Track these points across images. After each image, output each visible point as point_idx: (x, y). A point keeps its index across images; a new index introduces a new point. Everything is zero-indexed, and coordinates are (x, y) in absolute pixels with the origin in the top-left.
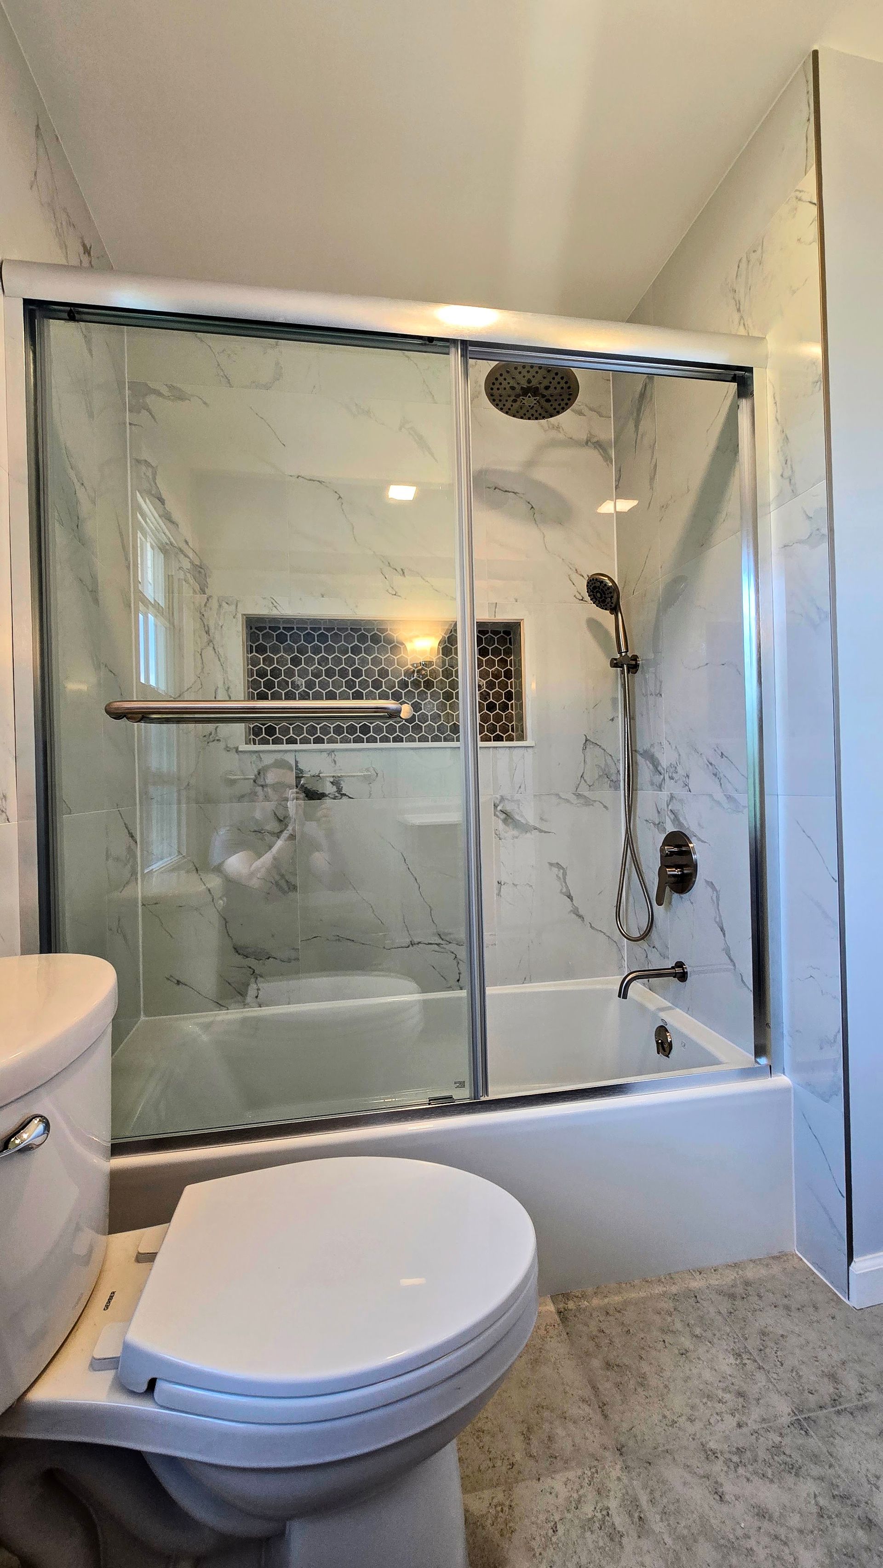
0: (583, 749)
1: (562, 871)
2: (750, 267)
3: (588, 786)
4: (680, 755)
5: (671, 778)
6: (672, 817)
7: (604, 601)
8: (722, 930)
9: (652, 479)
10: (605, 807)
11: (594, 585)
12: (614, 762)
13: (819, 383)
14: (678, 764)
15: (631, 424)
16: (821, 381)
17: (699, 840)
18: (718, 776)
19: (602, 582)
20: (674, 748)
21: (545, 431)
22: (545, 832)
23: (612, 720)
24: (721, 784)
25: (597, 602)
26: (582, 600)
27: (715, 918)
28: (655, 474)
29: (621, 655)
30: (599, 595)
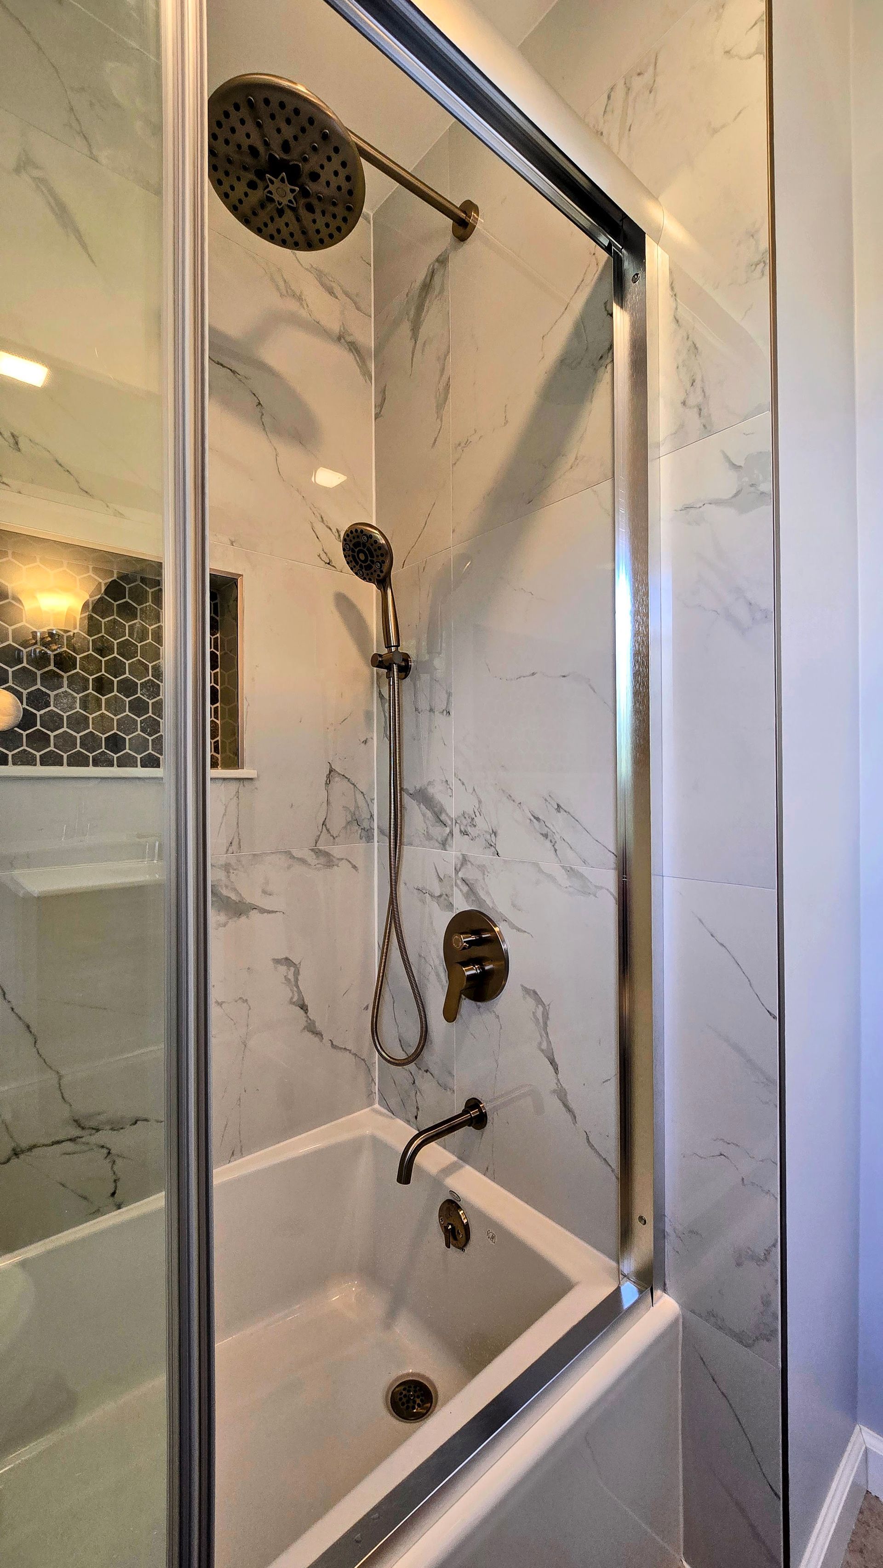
0: (326, 784)
1: (292, 969)
2: (631, 98)
3: (332, 838)
4: (480, 802)
5: (465, 833)
6: (465, 889)
7: (368, 568)
8: (553, 1062)
9: (441, 405)
10: (354, 867)
11: (356, 540)
12: (367, 802)
13: (762, 265)
14: (477, 814)
15: (405, 328)
16: (764, 262)
17: (513, 926)
18: (549, 838)
19: (371, 537)
20: (471, 791)
21: (282, 295)
22: (269, 912)
23: (365, 742)
24: (556, 850)
25: (358, 567)
26: (329, 564)
27: (540, 1044)
28: (446, 399)
29: (390, 651)
30: (362, 557)
